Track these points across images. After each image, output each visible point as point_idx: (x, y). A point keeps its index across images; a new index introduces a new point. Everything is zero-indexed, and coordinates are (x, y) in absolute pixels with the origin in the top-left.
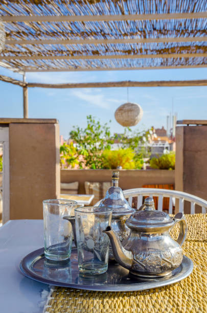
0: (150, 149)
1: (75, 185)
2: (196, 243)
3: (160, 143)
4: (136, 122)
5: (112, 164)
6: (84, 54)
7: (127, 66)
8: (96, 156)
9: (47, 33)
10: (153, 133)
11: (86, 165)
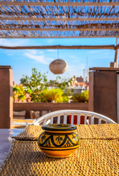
0: (73, 90)
1: (23, 113)
2: (102, 141)
3: (79, 86)
4: (63, 71)
5: (48, 99)
6: (30, 27)
7: (58, 35)
8: (37, 95)
9: (5, 13)
10: (75, 80)
11: (31, 100)
